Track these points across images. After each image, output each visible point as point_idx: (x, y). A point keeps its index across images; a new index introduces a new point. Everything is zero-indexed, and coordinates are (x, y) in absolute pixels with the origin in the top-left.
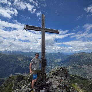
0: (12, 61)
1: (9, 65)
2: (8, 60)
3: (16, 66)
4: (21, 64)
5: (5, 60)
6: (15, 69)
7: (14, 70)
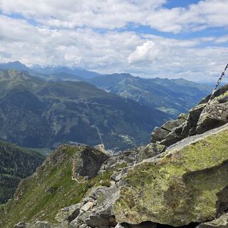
0: (58, 101)
1: (51, 113)
2: (47, 97)
3: (71, 121)
4: (86, 114)
5: (40, 98)
6: (69, 128)
7: (67, 131)
